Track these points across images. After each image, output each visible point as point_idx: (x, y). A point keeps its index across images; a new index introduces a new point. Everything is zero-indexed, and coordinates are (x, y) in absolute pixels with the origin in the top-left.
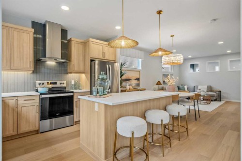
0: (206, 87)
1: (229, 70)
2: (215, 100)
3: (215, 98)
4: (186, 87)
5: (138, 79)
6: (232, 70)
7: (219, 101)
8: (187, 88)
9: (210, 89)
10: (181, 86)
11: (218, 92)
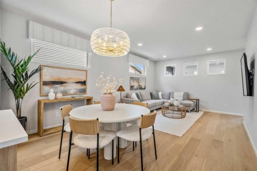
0: (182, 94)
1: (209, 74)
2: (191, 111)
3: (191, 108)
4: (160, 94)
5: (84, 83)
6: (212, 74)
7: (196, 111)
8: (162, 95)
9: (187, 97)
10: (154, 93)
11: (195, 101)
